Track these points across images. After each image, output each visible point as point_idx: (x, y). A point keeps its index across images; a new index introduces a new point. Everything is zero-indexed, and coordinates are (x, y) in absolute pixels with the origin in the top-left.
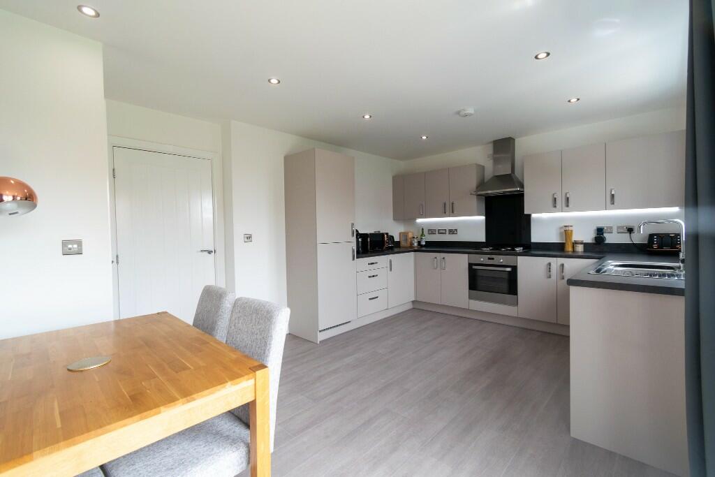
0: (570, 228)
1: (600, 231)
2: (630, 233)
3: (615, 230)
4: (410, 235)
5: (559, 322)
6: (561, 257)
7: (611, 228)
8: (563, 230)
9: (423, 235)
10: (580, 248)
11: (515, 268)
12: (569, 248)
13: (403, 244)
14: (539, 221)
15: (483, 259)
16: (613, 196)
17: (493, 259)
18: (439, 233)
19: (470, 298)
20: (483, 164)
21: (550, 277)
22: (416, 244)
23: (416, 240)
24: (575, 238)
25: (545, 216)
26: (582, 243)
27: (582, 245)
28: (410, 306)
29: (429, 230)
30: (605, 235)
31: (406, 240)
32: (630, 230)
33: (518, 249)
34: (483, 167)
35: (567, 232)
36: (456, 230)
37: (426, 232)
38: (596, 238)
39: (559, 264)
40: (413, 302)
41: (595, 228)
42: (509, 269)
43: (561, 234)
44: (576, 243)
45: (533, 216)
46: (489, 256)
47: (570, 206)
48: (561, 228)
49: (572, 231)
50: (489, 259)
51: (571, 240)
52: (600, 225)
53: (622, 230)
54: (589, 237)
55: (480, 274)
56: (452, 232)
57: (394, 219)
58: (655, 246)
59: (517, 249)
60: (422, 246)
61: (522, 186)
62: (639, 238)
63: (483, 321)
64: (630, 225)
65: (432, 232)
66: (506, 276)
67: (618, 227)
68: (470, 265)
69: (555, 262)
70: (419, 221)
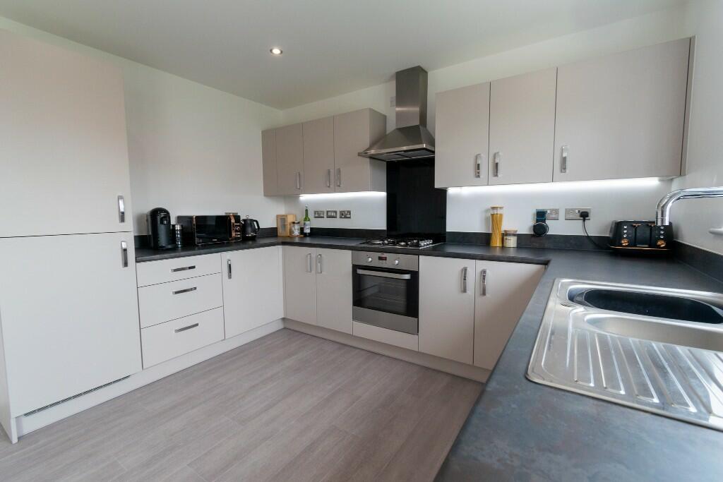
0: (499, 212)
1: (541, 215)
2: (584, 220)
3: (562, 215)
4: (290, 219)
5: (475, 364)
6: (482, 258)
7: (557, 211)
9: (307, 219)
10: (512, 242)
11: (415, 275)
12: (497, 242)
13: (280, 232)
14: (458, 198)
15: (371, 259)
16: (564, 160)
17: (385, 259)
18: (328, 217)
19: (355, 318)
20: (384, 113)
21: (465, 291)
22: (297, 233)
23: (297, 227)
24: (506, 226)
25: (466, 191)
26: (514, 235)
27: (515, 238)
28: (280, 326)
29: (315, 212)
30: (548, 222)
31: (284, 226)
32: (584, 215)
33: (425, 244)
34: (385, 117)
35: (494, 218)
36: (349, 212)
37: (311, 216)
38: (534, 226)
39: (479, 270)
40: (284, 319)
41: (535, 212)
42: (407, 277)
43: (487, 219)
44: (505, 234)
45: (451, 191)
46: (380, 254)
47: (500, 175)
48: (487, 211)
49: (501, 215)
50: (380, 258)
51: (499, 228)
52: (541, 208)
53: (571, 216)
54: (525, 225)
56: (345, 215)
57: (265, 195)
58: (625, 243)
59: (422, 243)
60: (305, 235)
61: (432, 143)
62: (596, 227)
63: (373, 353)
64: (584, 208)
65: (318, 215)
66: (402, 287)
67: (567, 211)
68: (355, 267)
69: (474, 267)
70: (304, 198)
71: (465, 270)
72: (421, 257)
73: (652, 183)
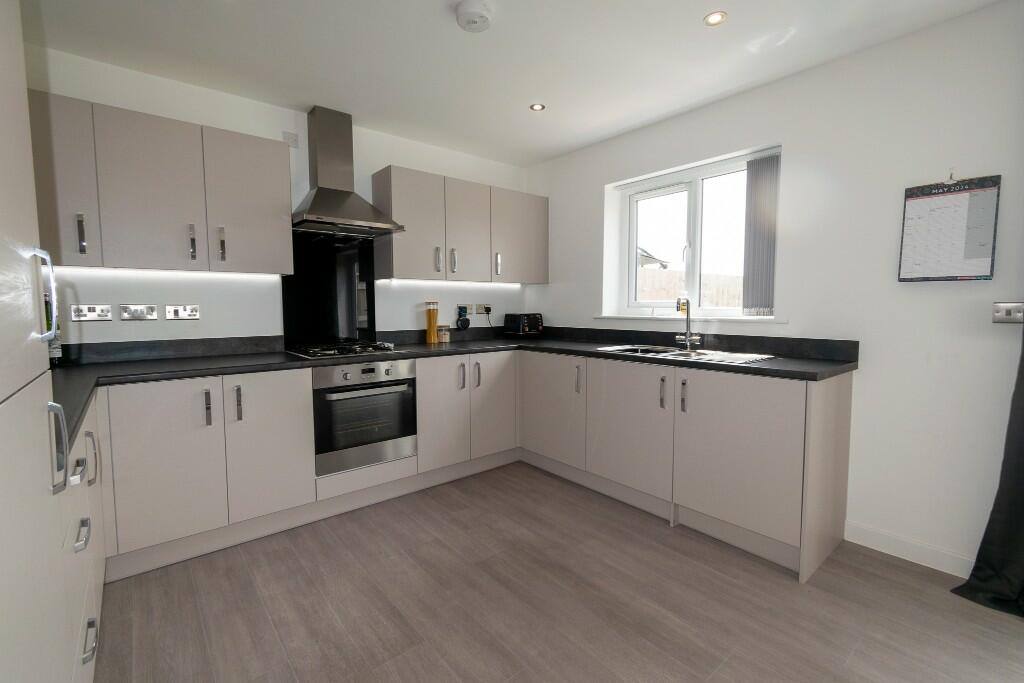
0: (435, 307)
1: (462, 311)
2: (488, 314)
3: (475, 310)
6: (476, 352)
7: (471, 307)
8: (425, 308)
10: (446, 338)
12: (434, 339)
17: (372, 370)
21: (463, 386)
24: (441, 321)
25: (396, 283)
26: (447, 330)
27: (448, 333)
30: (467, 316)
32: (488, 310)
35: (431, 313)
38: (458, 320)
41: (455, 307)
42: (403, 388)
44: (440, 329)
45: (379, 282)
46: (364, 366)
48: (423, 306)
49: (436, 310)
50: (364, 371)
51: (435, 324)
52: (462, 304)
53: (480, 311)
54: (447, 318)
55: (338, 411)
62: (496, 320)
64: (486, 303)
66: (395, 404)
67: (478, 307)
68: (319, 395)
71: (463, 365)
72: (418, 360)
73: (517, 286)
